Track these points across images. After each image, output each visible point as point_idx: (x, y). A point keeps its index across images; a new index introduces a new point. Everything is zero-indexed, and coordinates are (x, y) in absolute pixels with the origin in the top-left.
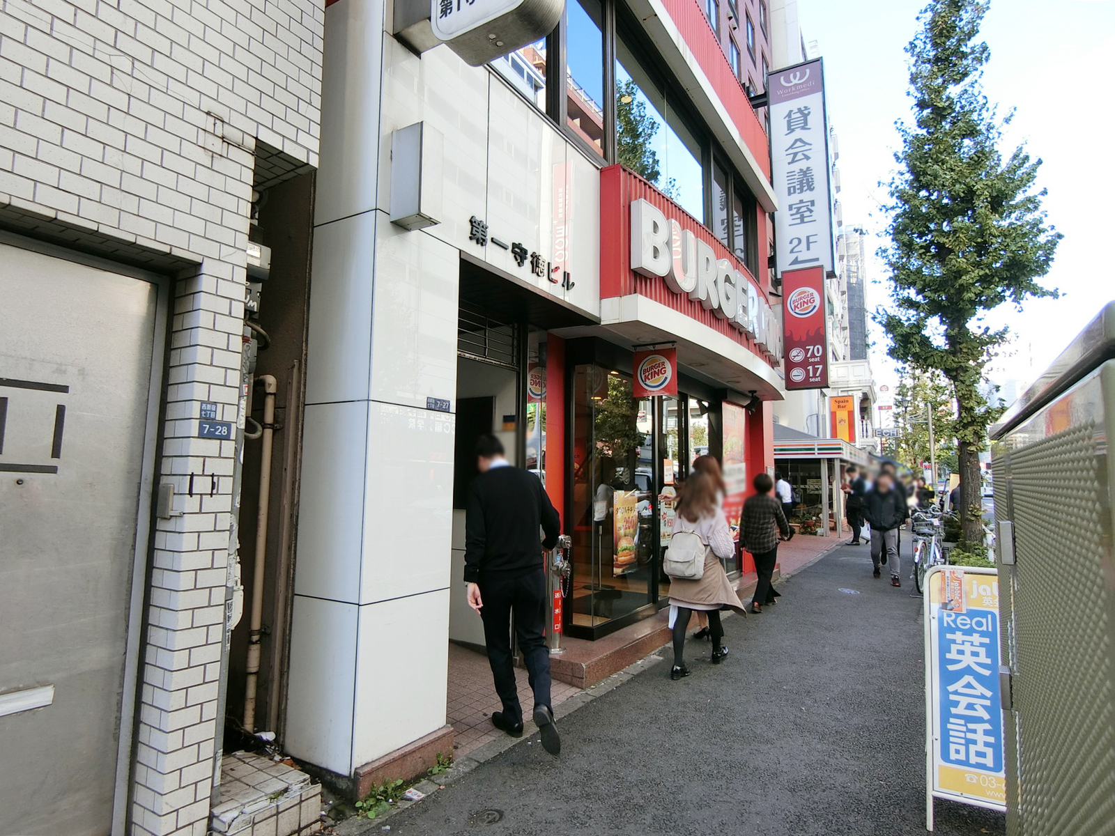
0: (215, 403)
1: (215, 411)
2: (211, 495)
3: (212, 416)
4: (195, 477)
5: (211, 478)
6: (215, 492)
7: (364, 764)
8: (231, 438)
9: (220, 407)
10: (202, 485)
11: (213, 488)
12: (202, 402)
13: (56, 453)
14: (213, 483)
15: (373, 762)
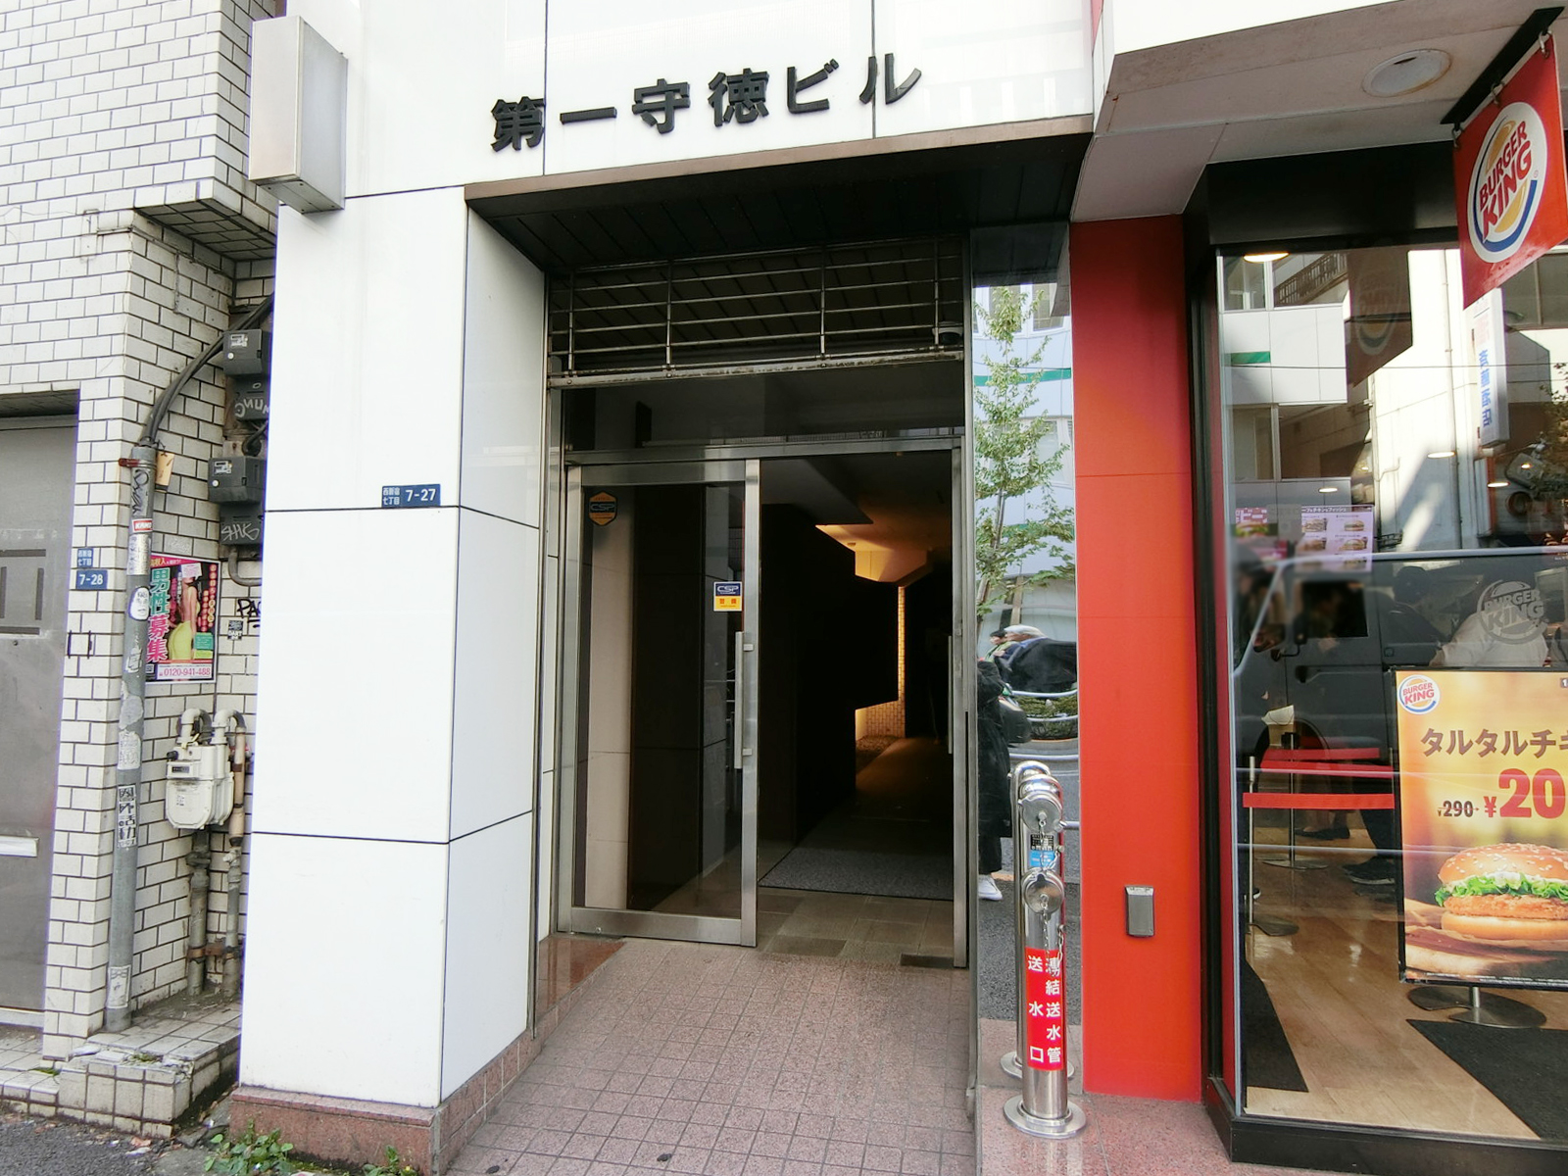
0: (91, 548)
1: (92, 558)
2: (88, 656)
3: (89, 564)
4: (73, 636)
5: (87, 636)
6: (91, 653)
7: (257, 1084)
8: (108, 588)
9: (96, 550)
10: (79, 645)
11: (89, 649)
12: (80, 548)
13: (38, 616)
14: (90, 643)
15: (272, 1090)
